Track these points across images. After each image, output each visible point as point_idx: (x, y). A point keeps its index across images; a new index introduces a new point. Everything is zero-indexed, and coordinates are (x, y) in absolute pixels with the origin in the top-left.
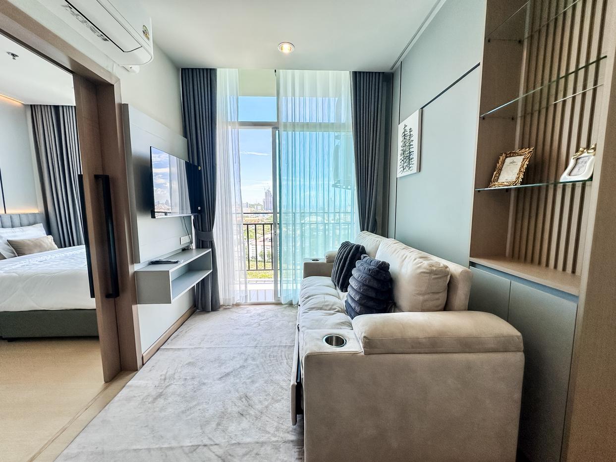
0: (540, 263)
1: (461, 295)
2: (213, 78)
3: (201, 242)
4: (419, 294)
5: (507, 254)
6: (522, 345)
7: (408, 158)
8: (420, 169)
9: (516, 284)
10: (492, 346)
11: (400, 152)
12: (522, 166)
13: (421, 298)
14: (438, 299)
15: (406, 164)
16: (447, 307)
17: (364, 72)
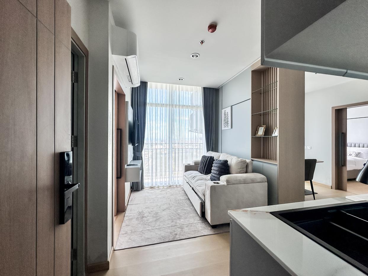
0: (270, 159)
1: (250, 168)
2: (146, 85)
3: (137, 157)
4: (239, 169)
5: (262, 157)
6: (266, 180)
7: (227, 123)
8: (232, 127)
9: (264, 164)
10: (259, 180)
11: (223, 120)
12: (264, 130)
13: (239, 170)
14: (243, 170)
15: (226, 125)
16: (246, 172)
17: (207, 88)
